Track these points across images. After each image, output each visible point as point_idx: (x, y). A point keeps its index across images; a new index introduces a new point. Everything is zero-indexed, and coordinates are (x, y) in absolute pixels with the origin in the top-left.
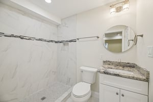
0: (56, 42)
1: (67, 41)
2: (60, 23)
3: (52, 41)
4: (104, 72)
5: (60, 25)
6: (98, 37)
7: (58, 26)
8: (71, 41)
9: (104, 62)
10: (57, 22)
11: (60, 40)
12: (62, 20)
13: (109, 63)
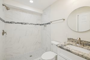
0: (40, 25)
1: (46, 24)
2: (42, 13)
3: (38, 24)
4: (60, 46)
5: (42, 14)
6: (64, 20)
7: (41, 15)
8: (48, 24)
9: (68, 39)
10: (40, 13)
11: (43, 23)
12: (43, 11)
13: (72, 40)
